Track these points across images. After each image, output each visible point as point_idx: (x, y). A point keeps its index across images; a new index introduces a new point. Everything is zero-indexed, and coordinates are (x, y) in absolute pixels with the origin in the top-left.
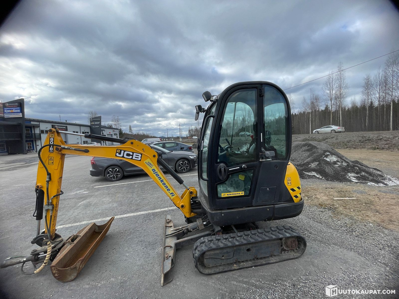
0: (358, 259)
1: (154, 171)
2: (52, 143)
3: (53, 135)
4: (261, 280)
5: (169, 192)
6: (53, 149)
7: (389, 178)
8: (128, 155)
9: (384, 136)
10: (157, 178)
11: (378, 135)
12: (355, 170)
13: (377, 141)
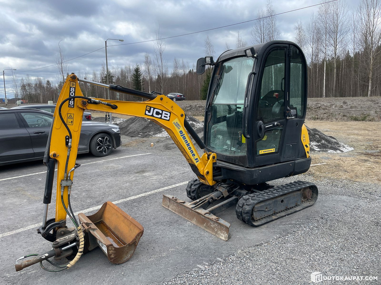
0: (350, 199)
1: (181, 134)
2: (72, 94)
3: (75, 83)
4: (299, 220)
5: (194, 158)
6: (74, 103)
7: (342, 145)
8: (158, 113)
9: (322, 103)
10: (183, 141)
11: (317, 103)
12: (317, 139)
13: (316, 110)
